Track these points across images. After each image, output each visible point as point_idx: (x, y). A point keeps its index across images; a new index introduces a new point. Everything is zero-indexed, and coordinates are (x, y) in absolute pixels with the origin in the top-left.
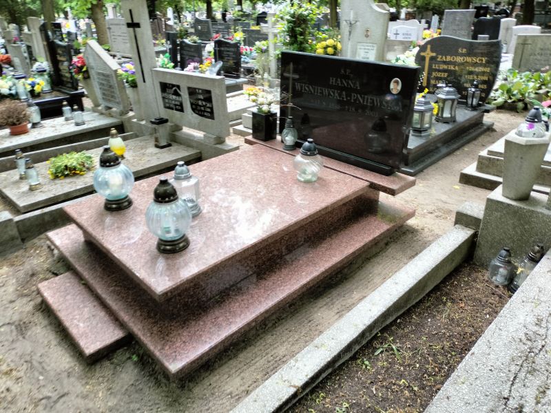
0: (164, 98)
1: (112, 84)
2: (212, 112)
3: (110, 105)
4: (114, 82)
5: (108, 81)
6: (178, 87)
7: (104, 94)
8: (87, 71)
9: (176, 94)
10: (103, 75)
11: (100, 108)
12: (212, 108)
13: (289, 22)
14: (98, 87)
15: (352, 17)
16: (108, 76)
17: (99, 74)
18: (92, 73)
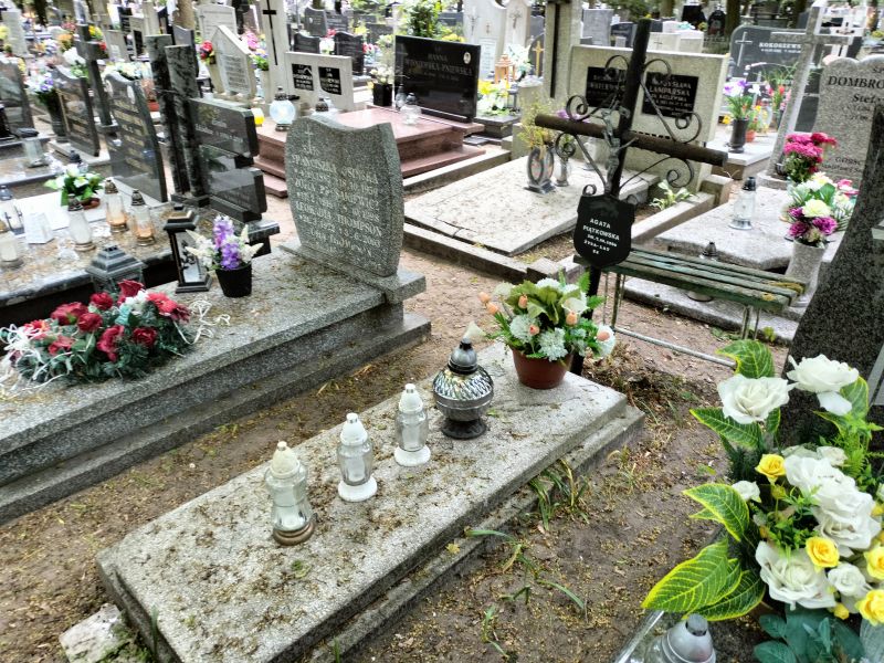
0: (295, 79)
1: (242, 66)
2: (339, 89)
3: (237, 90)
4: (244, 66)
5: (239, 65)
6: (310, 67)
7: (231, 78)
8: (213, 57)
9: (308, 74)
10: (233, 59)
11: (224, 94)
12: (339, 85)
13: (413, 15)
14: (225, 71)
15: (473, 12)
16: (239, 60)
17: (228, 58)
18: (220, 59)
